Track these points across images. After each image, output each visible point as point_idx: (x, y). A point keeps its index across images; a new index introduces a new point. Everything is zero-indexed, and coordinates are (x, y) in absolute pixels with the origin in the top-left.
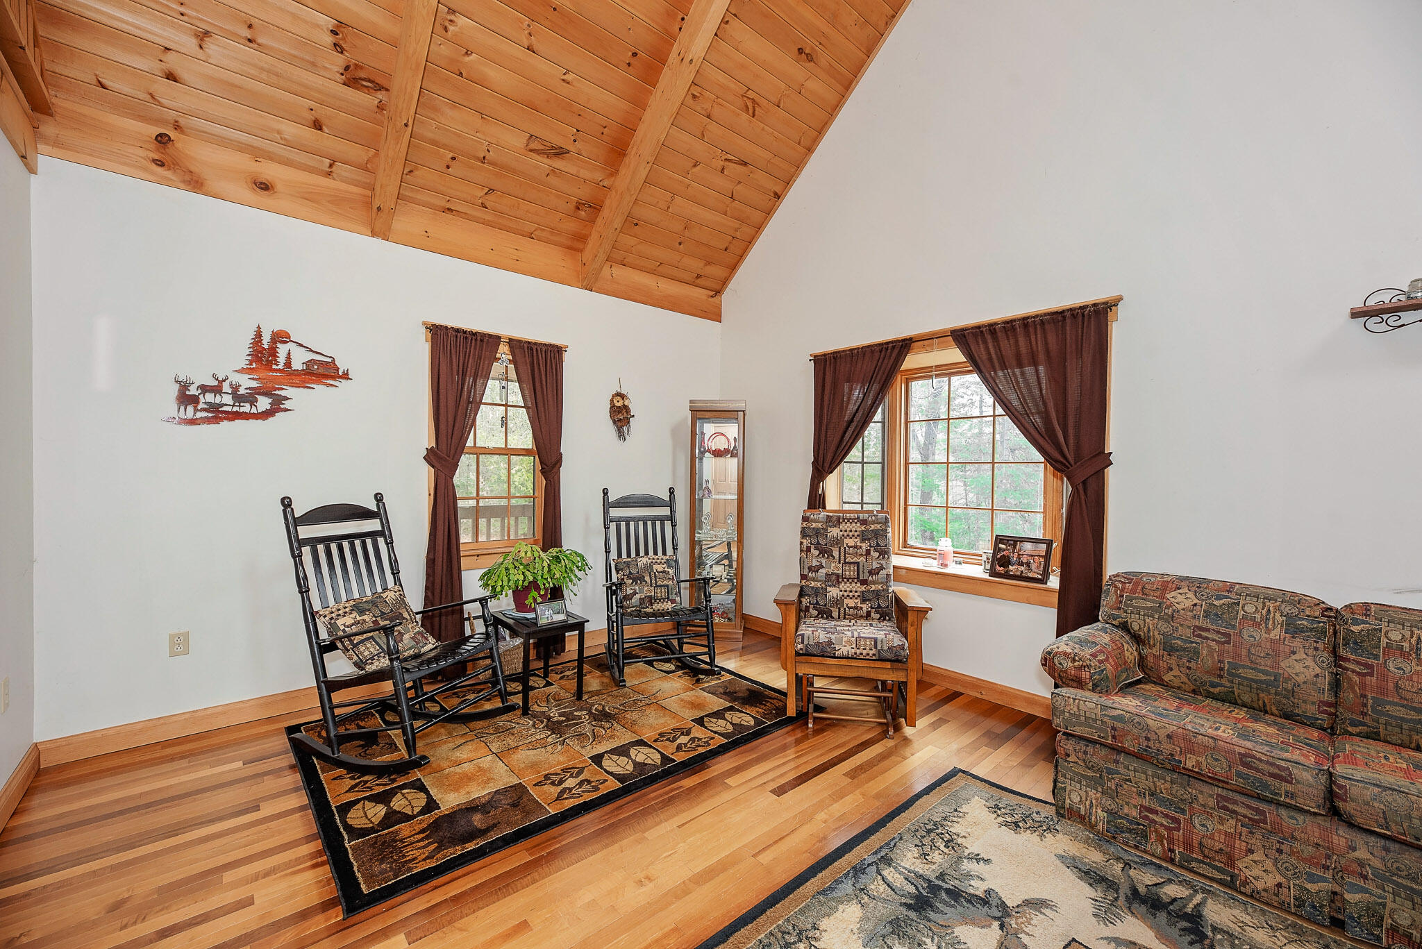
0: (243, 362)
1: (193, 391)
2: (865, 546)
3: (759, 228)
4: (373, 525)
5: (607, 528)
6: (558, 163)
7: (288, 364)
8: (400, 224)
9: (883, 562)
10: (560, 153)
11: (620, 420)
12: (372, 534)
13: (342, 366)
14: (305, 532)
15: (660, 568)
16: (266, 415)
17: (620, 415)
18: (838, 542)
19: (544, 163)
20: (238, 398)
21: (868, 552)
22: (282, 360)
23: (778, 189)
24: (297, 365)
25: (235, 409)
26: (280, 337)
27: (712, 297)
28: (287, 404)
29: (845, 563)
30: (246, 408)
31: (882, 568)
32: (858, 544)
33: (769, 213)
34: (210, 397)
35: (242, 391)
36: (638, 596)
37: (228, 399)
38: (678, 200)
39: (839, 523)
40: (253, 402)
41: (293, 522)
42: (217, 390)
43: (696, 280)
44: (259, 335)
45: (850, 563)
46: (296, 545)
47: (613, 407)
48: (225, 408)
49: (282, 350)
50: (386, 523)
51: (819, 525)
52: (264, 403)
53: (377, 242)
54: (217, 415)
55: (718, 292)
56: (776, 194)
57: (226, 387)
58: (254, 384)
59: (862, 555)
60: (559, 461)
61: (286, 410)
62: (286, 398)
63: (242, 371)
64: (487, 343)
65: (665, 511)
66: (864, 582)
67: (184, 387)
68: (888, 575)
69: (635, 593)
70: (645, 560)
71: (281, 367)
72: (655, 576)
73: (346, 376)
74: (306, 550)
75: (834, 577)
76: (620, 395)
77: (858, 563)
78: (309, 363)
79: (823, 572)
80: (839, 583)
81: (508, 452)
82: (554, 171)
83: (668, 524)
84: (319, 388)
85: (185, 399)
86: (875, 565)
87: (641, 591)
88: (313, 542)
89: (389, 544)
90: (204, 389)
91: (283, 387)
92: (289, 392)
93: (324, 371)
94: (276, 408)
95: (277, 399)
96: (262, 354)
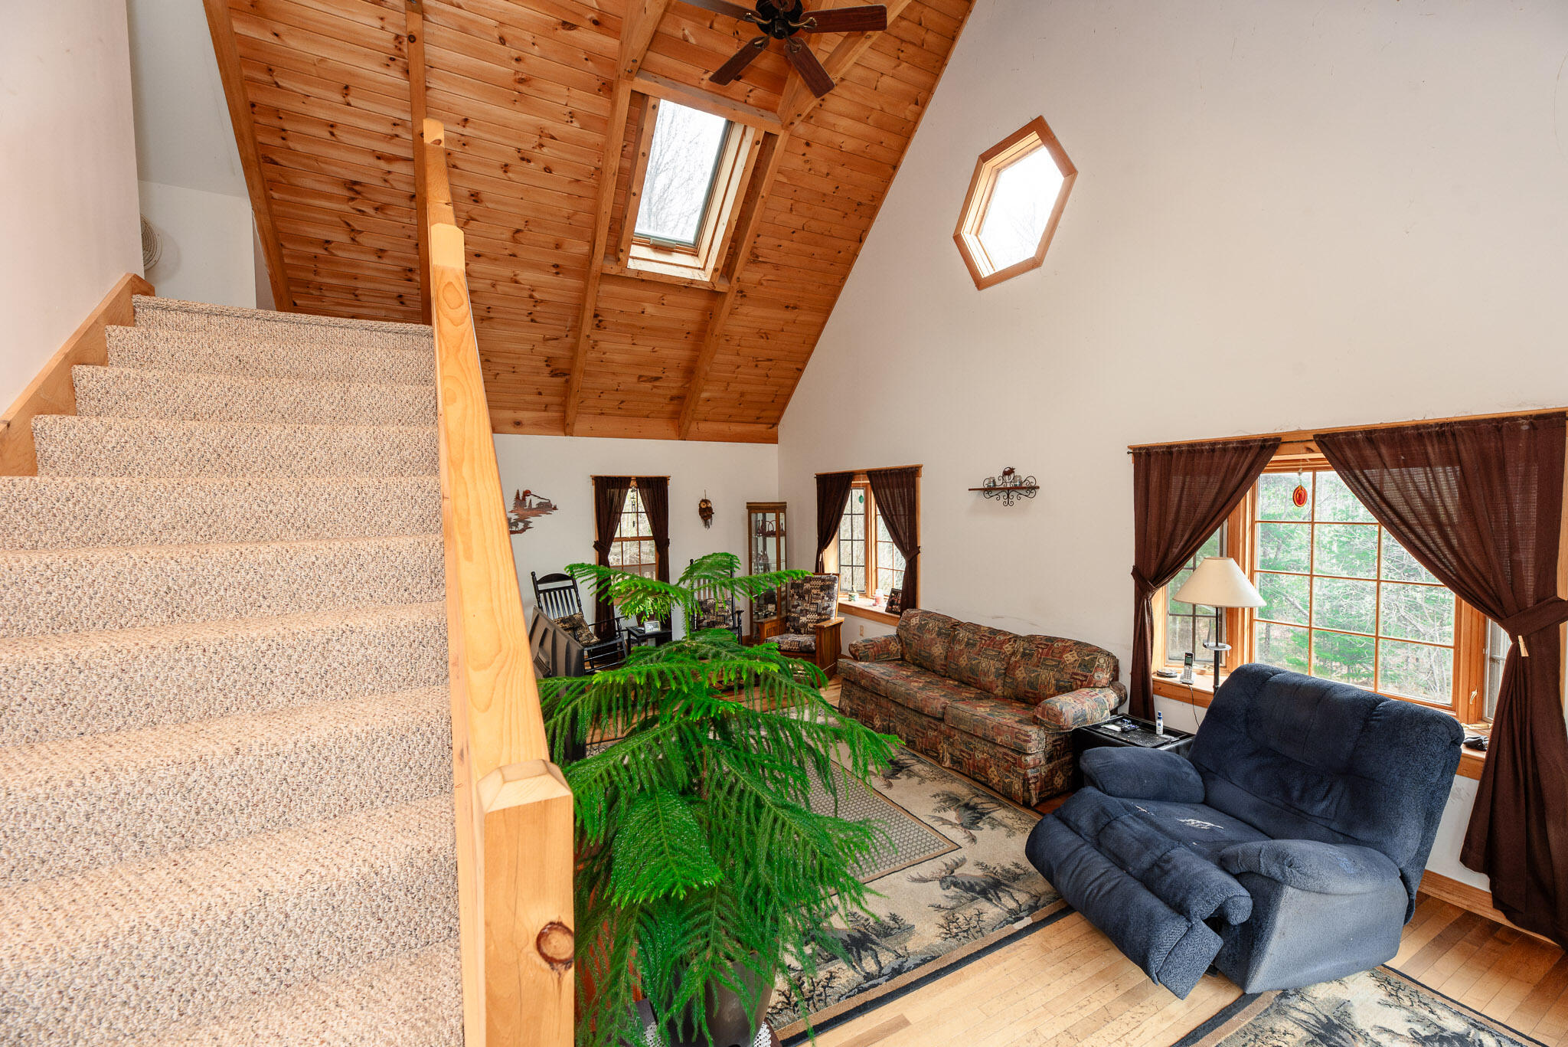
0: (513, 508)
3: (793, 387)
4: (569, 583)
6: (657, 384)
7: (530, 506)
8: (577, 427)
9: (830, 602)
10: (657, 379)
11: (705, 516)
12: (569, 588)
13: (553, 504)
14: (541, 587)
16: (523, 530)
17: (706, 512)
18: (809, 591)
19: (649, 385)
20: (512, 524)
22: (528, 504)
23: (799, 366)
24: (534, 506)
26: (527, 493)
28: (531, 525)
29: (811, 603)
30: (515, 529)
33: (797, 379)
35: (513, 521)
38: (732, 385)
39: (810, 580)
40: (517, 526)
41: (536, 583)
43: (757, 420)
44: (518, 494)
46: (538, 592)
47: (701, 508)
49: (528, 499)
50: (574, 582)
52: (521, 526)
53: (569, 438)
55: (775, 424)
56: (798, 369)
58: (517, 517)
59: (820, 599)
60: (667, 542)
61: (530, 528)
63: (513, 512)
64: (622, 483)
69: (704, 619)
70: (711, 601)
71: (527, 508)
72: (718, 610)
73: (555, 508)
74: (542, 595)
76: (706, 501)
77: (817, 604)
78: (539, 504)
81: (639, 539)
82: (655, 387)
84: (544, 516)
86: (826, 605)
87: (709, 618)
88: (544, 591)
89: (576, 592)
91: (528, 517)
92: (531, 519)
93: (546, 507)
94: (526, 527)
95: (526, 523)
96: (520, 503)
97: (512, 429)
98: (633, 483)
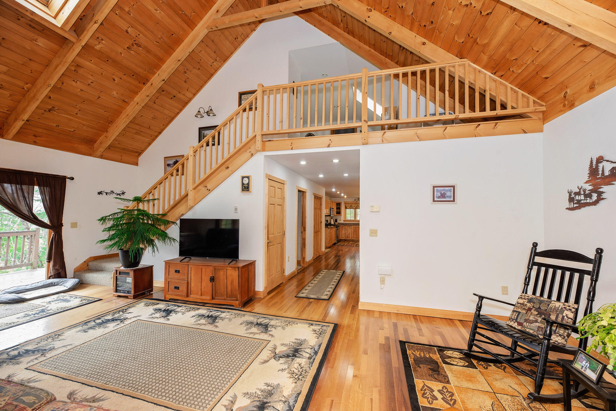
0: (586, 178)
1: (573, 196)
7: (604, 173)
16: (595, 203)
20: (586, 196)
22: (600, 172)
24: (607, 173)
25: (585, 201)
26: (600, 160)
28: (604, 196)
30: (588, 200)
34: (577, 198)
35: (587, 192)
37: (582, 197)
40: (591, 197)
42: (578, 194)
44: (591, 161)
46: (531, 264)
48: (583, 202)
49: (601, 166)
52: (595, 196)
54: (581, 205)
57: (582, 193)
58: (591, 187)
61: (603, 199)
62: (603, 192)
63: (586, 182)
67: (570, 195)
71: (600, 176)
78: (612, 170)
85: (571, 200)
90: (575, 194)
91: (601, 186)
92: (604, 188)
94: (600, 199)
95: (600, 194)
96: (593, 171)
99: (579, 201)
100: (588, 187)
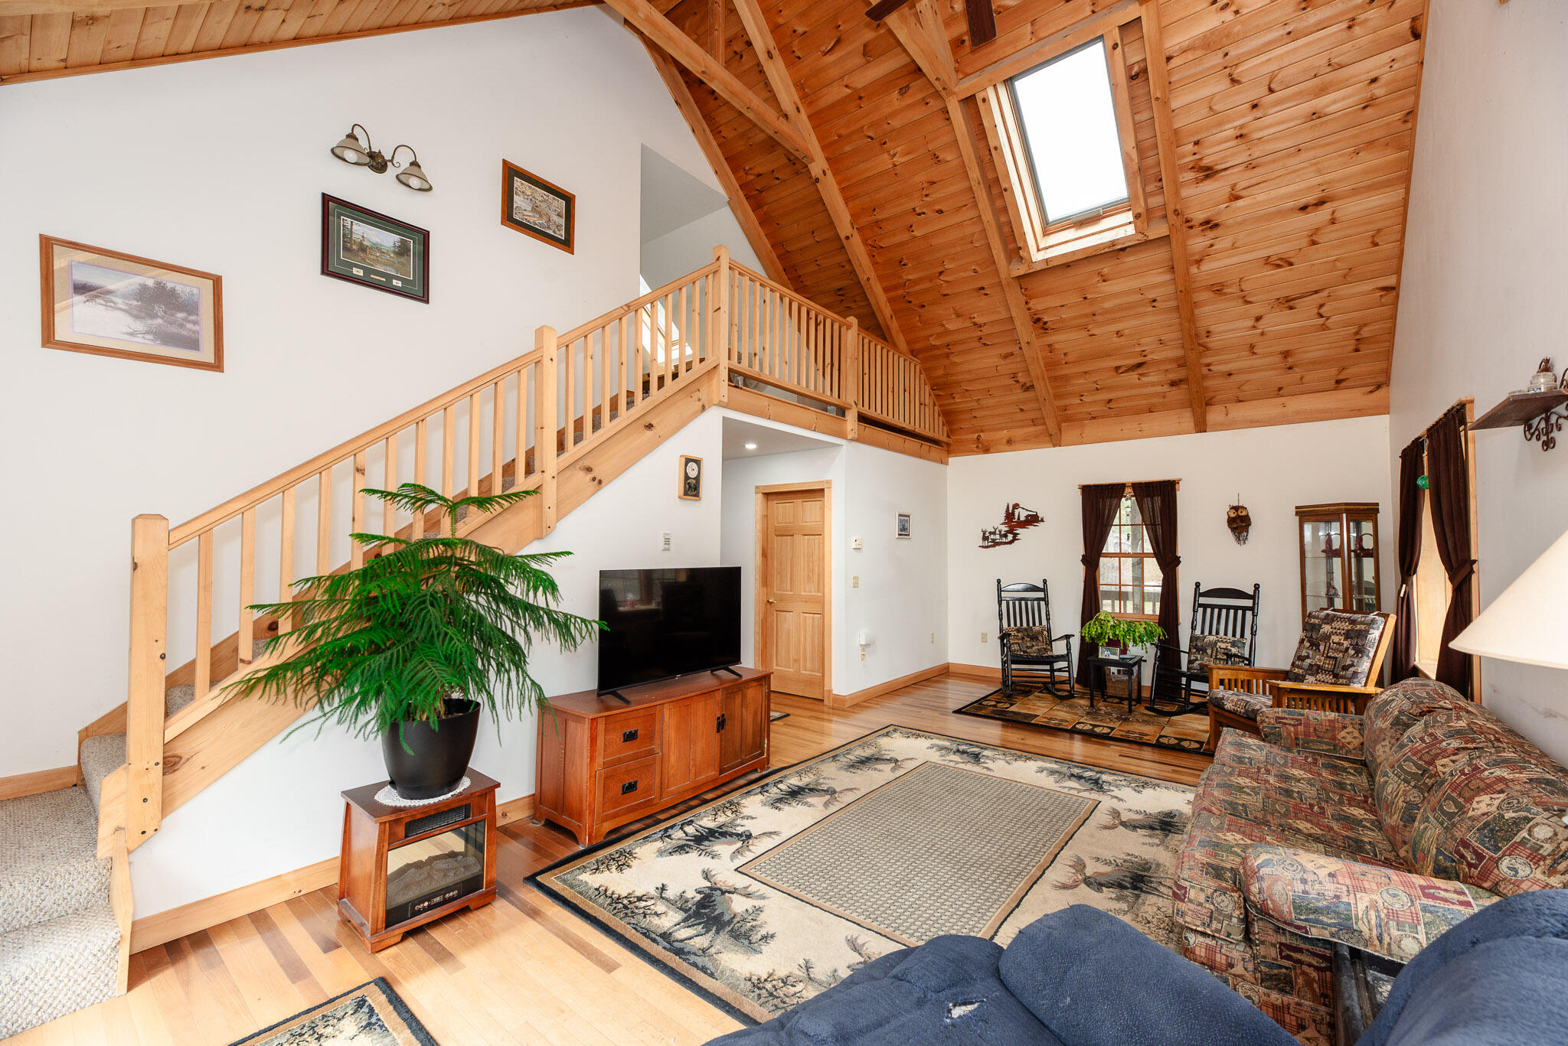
0: (1003, 521)
1: (987, 535)
2: (1346, 644)
4: (1039, 595)
5: (1195, 611)
6: (1141, 371)
7: (1019, 518)
8: (1064, 437)
9: (1356, 660)
10: (1140, 365)
11: (1235, 528)
12: (1038, 599)
13: (1040, 516)
15: (1223, 646)
16: (1010, 542)
17: (1239, 523)
18: (1327, 637)
20: (1002, 536)
21: (1347, 649)
22: (1016, 517)
23: (1390, 281)
24: (1022, 518)
25: (1000, 541)
26: (1016, 506)
27: (1371, 392)
28: (1018, 537)
29: (1327, 657)
30: (1004, 540)
31: (1352, 665)
32: (1342, 641)
34: (992, 537)
35: (1003, 533)
36: (1198, 662)
37: (998, 537)
39: (1333, 621)
40: (1007, 537)
41: (1001, 591)
42: (994, 533)
43: (1337, 385)
44: (1008, 507)
45: (1330, 657)
46: (1000, 600)
47: (1233, 517)
48: (997, 541)
49: (1017, 512)
50: (1046, 595)
51: (1317, 621)
52: (1010, 537)
53: (1056, 448)
54: (995, 544)
55: (1381, 385)
57: (998, 532)
58: (1007, 529)
59: (1341, 651)
60: (1177, 561)
61: (1018, 539)
62: (1018, 534)
63: (1003, 525)
64: (1115, 491)
65: (1248, 603)
66: (1336, 676)
67: (984, 534)
68: (1355, 673)
69: (1197, 660)
70: (1212, 638)
71: (1015, 521)
72: (1217, 651)
73: (1042, 520)
74: (1004, 603)
75: (1315, 668)
76: (1236, 508)
77: (1336, 658)
78: (1027, 517)
79: (1308, 661)
80: (1318, 673)
81: (1135, 555)
82: (1143, 375)
83: (1249, 614)
84: (1031, 527)
85: (985, 538)
86: (1348, 662)
87: (1202, 659)
88: (1009, 599)
89: (1046, 603)
90: (991, 533)
91: (1016, 530)
92: (1019, 531)
93: (1033, 520)
94: (1014, 539)
95: (1015, 535)
96: (1009, 516)
97: (1008, 447)
98: (1129, 491)
99: (993, 541)
100: (1004, 528)
